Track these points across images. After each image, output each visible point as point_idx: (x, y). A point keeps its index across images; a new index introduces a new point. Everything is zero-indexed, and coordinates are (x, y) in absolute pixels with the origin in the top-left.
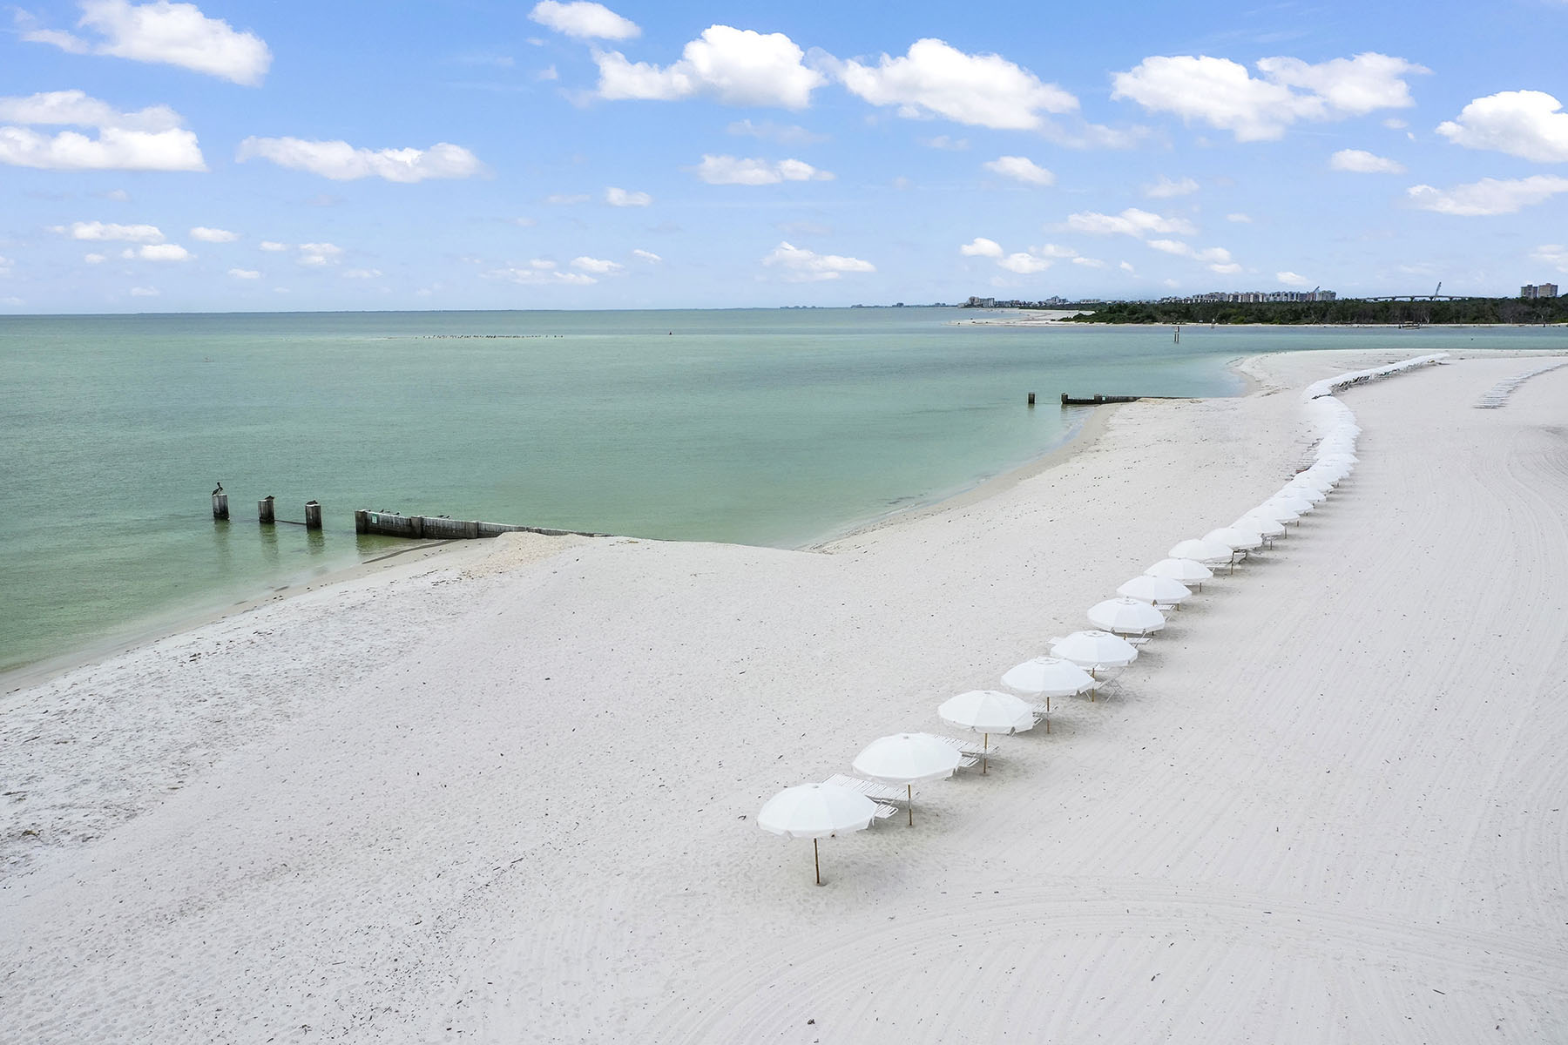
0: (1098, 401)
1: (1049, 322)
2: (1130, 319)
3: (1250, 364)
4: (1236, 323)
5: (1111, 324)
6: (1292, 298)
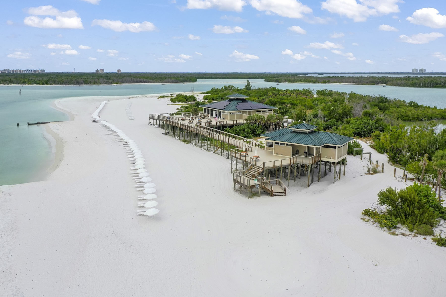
0: (38, 124)
6: (32, 71)
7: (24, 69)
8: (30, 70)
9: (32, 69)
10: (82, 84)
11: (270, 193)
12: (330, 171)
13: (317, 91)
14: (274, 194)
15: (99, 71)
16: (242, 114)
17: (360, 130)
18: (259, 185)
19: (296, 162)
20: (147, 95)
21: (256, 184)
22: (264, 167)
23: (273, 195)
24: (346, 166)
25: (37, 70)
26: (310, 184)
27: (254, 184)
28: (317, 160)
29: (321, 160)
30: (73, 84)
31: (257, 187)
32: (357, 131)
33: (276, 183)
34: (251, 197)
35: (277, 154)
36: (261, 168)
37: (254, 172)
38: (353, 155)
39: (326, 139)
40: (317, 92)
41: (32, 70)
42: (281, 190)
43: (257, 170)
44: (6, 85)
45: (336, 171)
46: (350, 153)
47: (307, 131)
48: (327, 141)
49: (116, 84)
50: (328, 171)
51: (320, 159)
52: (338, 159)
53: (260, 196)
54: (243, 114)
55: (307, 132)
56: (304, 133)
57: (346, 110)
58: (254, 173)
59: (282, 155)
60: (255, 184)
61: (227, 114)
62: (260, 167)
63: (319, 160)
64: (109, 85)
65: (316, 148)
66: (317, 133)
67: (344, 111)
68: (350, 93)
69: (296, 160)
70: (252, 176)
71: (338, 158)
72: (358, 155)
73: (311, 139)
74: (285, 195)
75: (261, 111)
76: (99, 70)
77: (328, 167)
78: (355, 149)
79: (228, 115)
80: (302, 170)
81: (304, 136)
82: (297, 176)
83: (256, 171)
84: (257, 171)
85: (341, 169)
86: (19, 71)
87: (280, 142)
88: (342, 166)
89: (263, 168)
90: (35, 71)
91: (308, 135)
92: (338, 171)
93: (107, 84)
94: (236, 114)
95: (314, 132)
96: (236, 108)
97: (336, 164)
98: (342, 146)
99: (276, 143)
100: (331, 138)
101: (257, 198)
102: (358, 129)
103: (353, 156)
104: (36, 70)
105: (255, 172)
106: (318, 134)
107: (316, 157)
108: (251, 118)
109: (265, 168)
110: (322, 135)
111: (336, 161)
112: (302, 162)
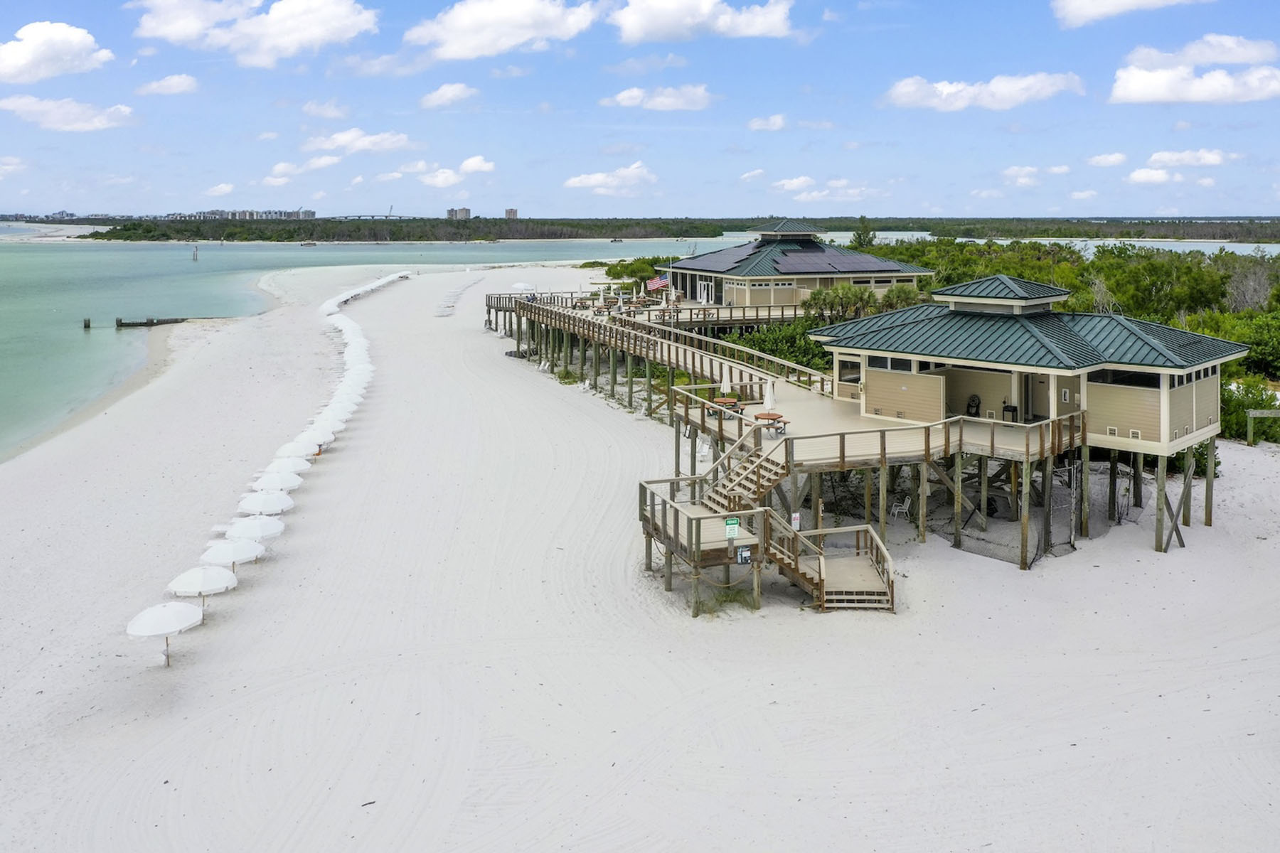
0: (150, 324)
1: (65, 238)
2: (146, 236)
3: (267, 281)
4: (242, 241)
5: (128, 242)
6: (281, 216)
7: (261, 210)
8: (276, 213)
9: (281, 210)
10: (386, 240)
11: (816, 593)
12: (1138, 503)
13: (1096, 249)
14: (831, 601)
15: (456, 213)
16: (798, 287)
17: (1268, 349)
18: (753, 548)
19: (960, 446)
20: (547, 263)
21: (736, 543)
22: (787, 462)
23: (827, 605)
24: (1216, 483)
25: (295, 213)
26: (1030, 556)
27: (725, 545)
28: (1066, 439)
29: (1089, 443)
30: (360, 241)
31: (740, 561)
32: (1253, 354)
33: (854, 543)
34: (711, 611)
35: (877, 412)
36: (778, 464)
37: (740, 485)
38: (1245, 439)
39: (1106, 343)
40: (1099, 251)
41: (281, 213)
42: (872, 582)
43: (754, 472)
44: (182, 242)
45: (1163, 500)
46: (1233, 432)
47: (1017, 306)
48: (1112, 351)
49: (479, 241)
50: (1125, 502)
51: (1084, 439)
52: (1171, 441)
53: (758, 608)
54: (802, 290)
55: (1017, 312)
56: (1002, 317)
57: (1203, 287)
58: (739, 490)
59: (899, 415)
60: (731, 541)
61: (740, 289)
62: (768, 460)
63: (1078, 442)
64: (461, 242)
65: (1059, 377)
66: (1066, 319)
67: (1194, 288)
68: (1217, 252)
69: (961, 440)
70: (725, 502)
71: (1173, 437)
72: (1267, 440)
73: (1033, 340)
74: (888, 609)
75: (873, 281)
76: (456, 211)
77: (1123, 484)
78: (1253, 413)
79: (745, 290)
80: (999, 493)
81: (1001, 327)
82: (968, 520)
83: (747, 478)
84: (755, 478)
85: (1193, 494)
86: (248, 214)
87: (889, 355)
88: (1194, 482)
89: (783, 467)
90: (289, 214)
91: (1018, 326)
92: (1175, 502)
93: (456, 240)
94: (775, 289)
95: (1054, 314)
96: (777, 266)
97: (1162, 465)
98: (1189, 377)
99: (874, 362)
100: (1133, 338)
101: (740, 616)
102: (1258, 344)
103: (1246, 443)
104: (291, 213)
105: (744, 482)
106: (1071, 324)
107: (1058, 425)
108: (824, 300)
109: (796, 465)
110: (1089, 327)
111: (1164, 448)
112: (989, 449)
